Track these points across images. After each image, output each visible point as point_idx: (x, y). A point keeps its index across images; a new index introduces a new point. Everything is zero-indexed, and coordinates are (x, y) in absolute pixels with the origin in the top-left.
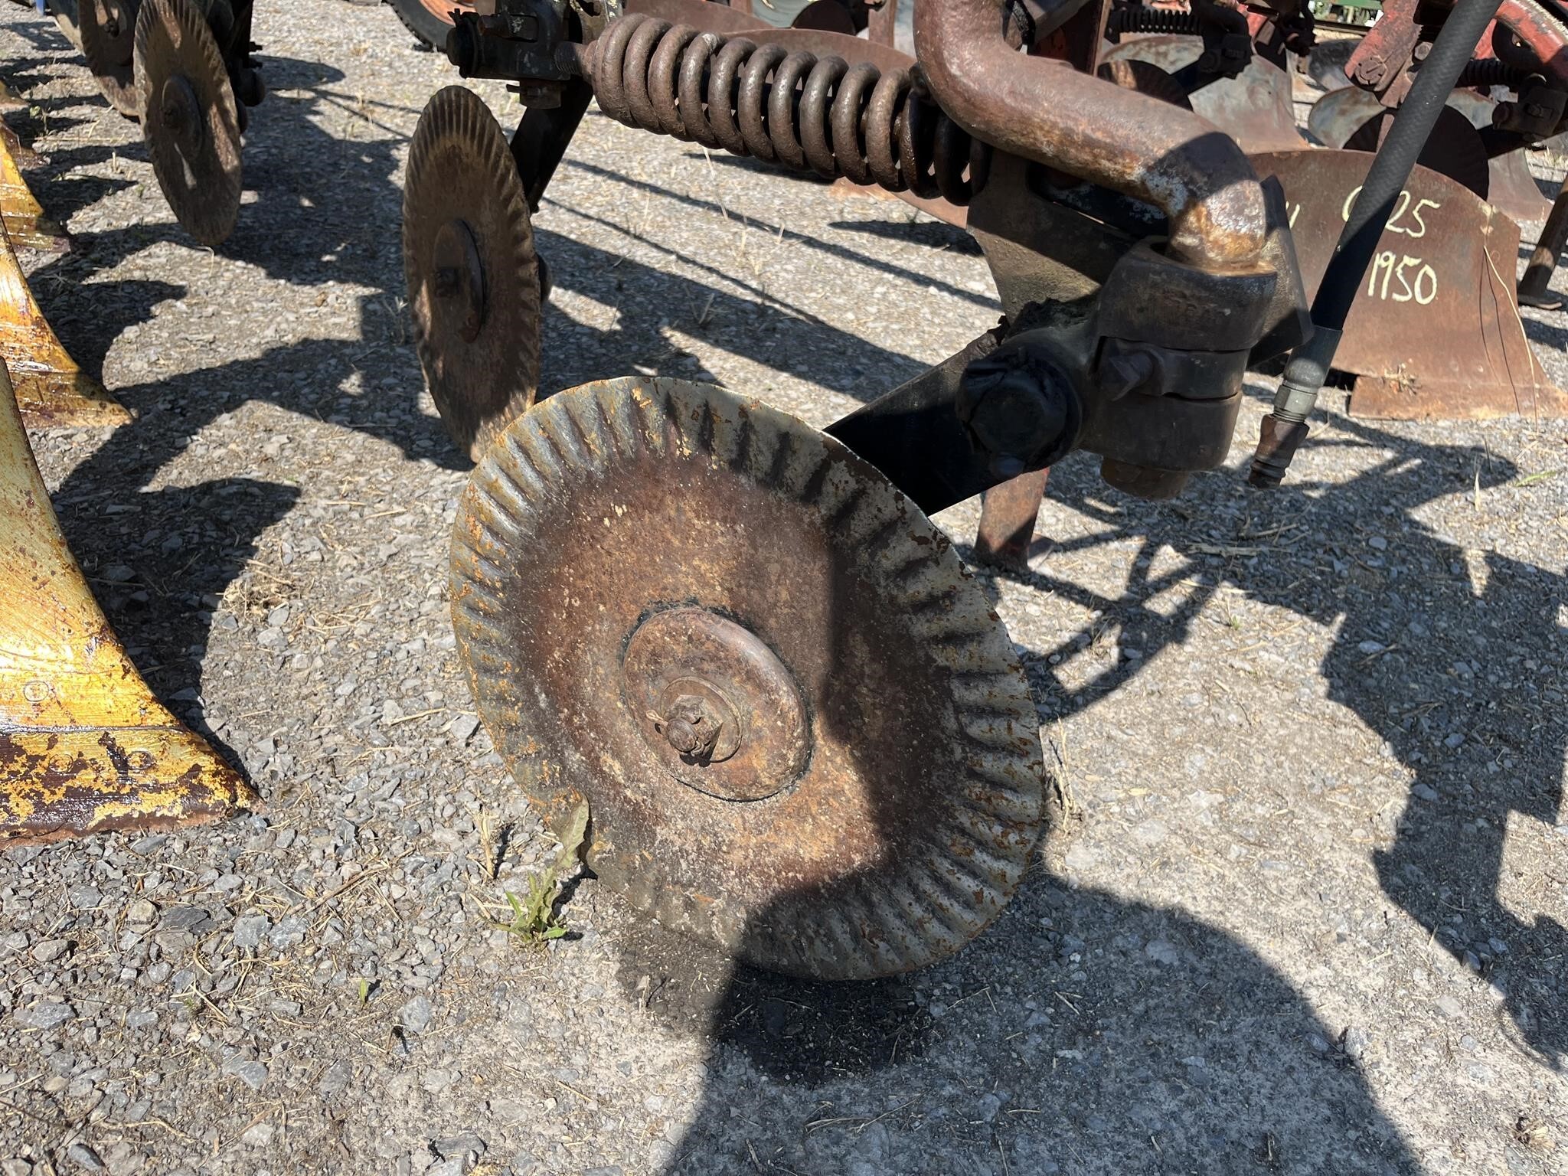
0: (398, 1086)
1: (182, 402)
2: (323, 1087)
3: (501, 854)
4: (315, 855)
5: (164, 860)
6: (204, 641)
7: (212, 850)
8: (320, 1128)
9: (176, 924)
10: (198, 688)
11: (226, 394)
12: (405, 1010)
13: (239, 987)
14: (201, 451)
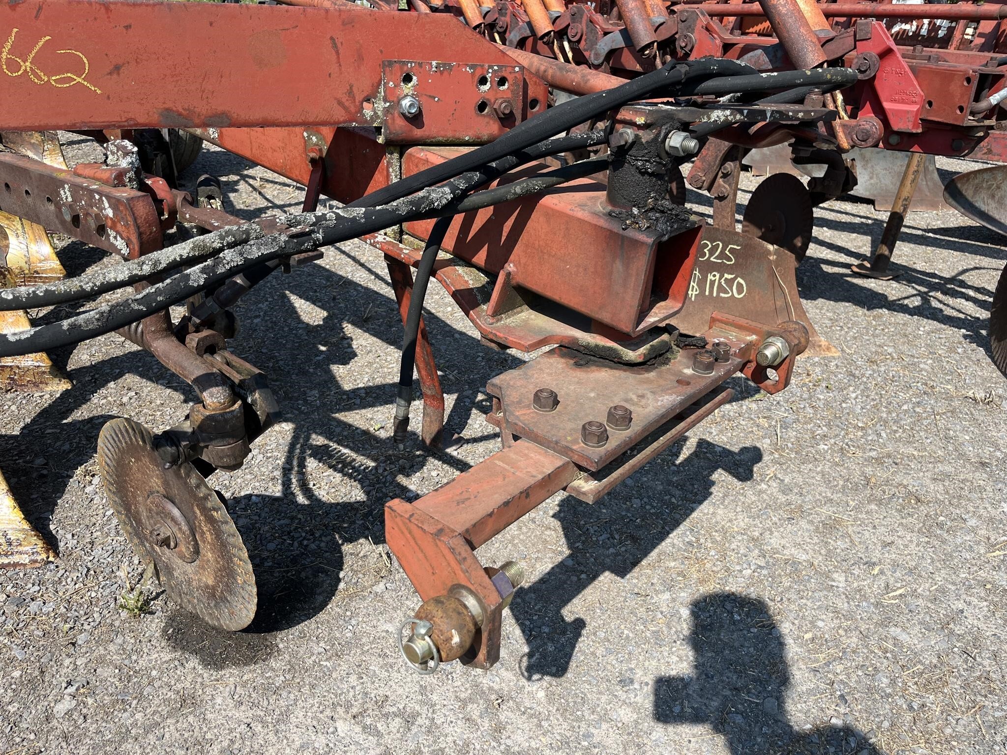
0: (67, 662)
1: (97, 376)
2: (42, 660)
3: (139, 580)
4: (69, 580)
5: (16, 580)
6: (63, 492)
7: (33, 577)
8: (37, 673)
9: (12, 603)
10: (52, 512)
11: (117, 371)
12: (78, 637)
13: (26, 625)
14: (96, 401)
